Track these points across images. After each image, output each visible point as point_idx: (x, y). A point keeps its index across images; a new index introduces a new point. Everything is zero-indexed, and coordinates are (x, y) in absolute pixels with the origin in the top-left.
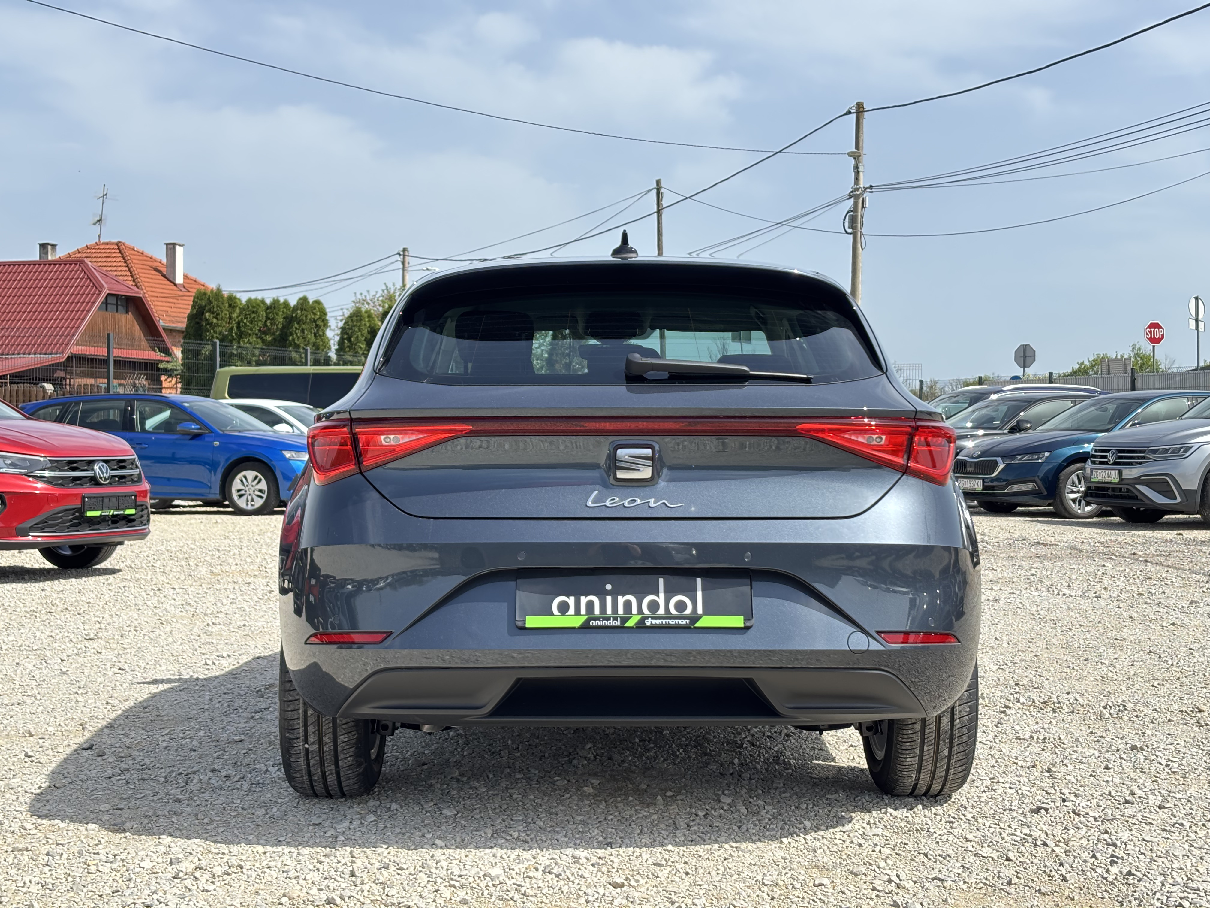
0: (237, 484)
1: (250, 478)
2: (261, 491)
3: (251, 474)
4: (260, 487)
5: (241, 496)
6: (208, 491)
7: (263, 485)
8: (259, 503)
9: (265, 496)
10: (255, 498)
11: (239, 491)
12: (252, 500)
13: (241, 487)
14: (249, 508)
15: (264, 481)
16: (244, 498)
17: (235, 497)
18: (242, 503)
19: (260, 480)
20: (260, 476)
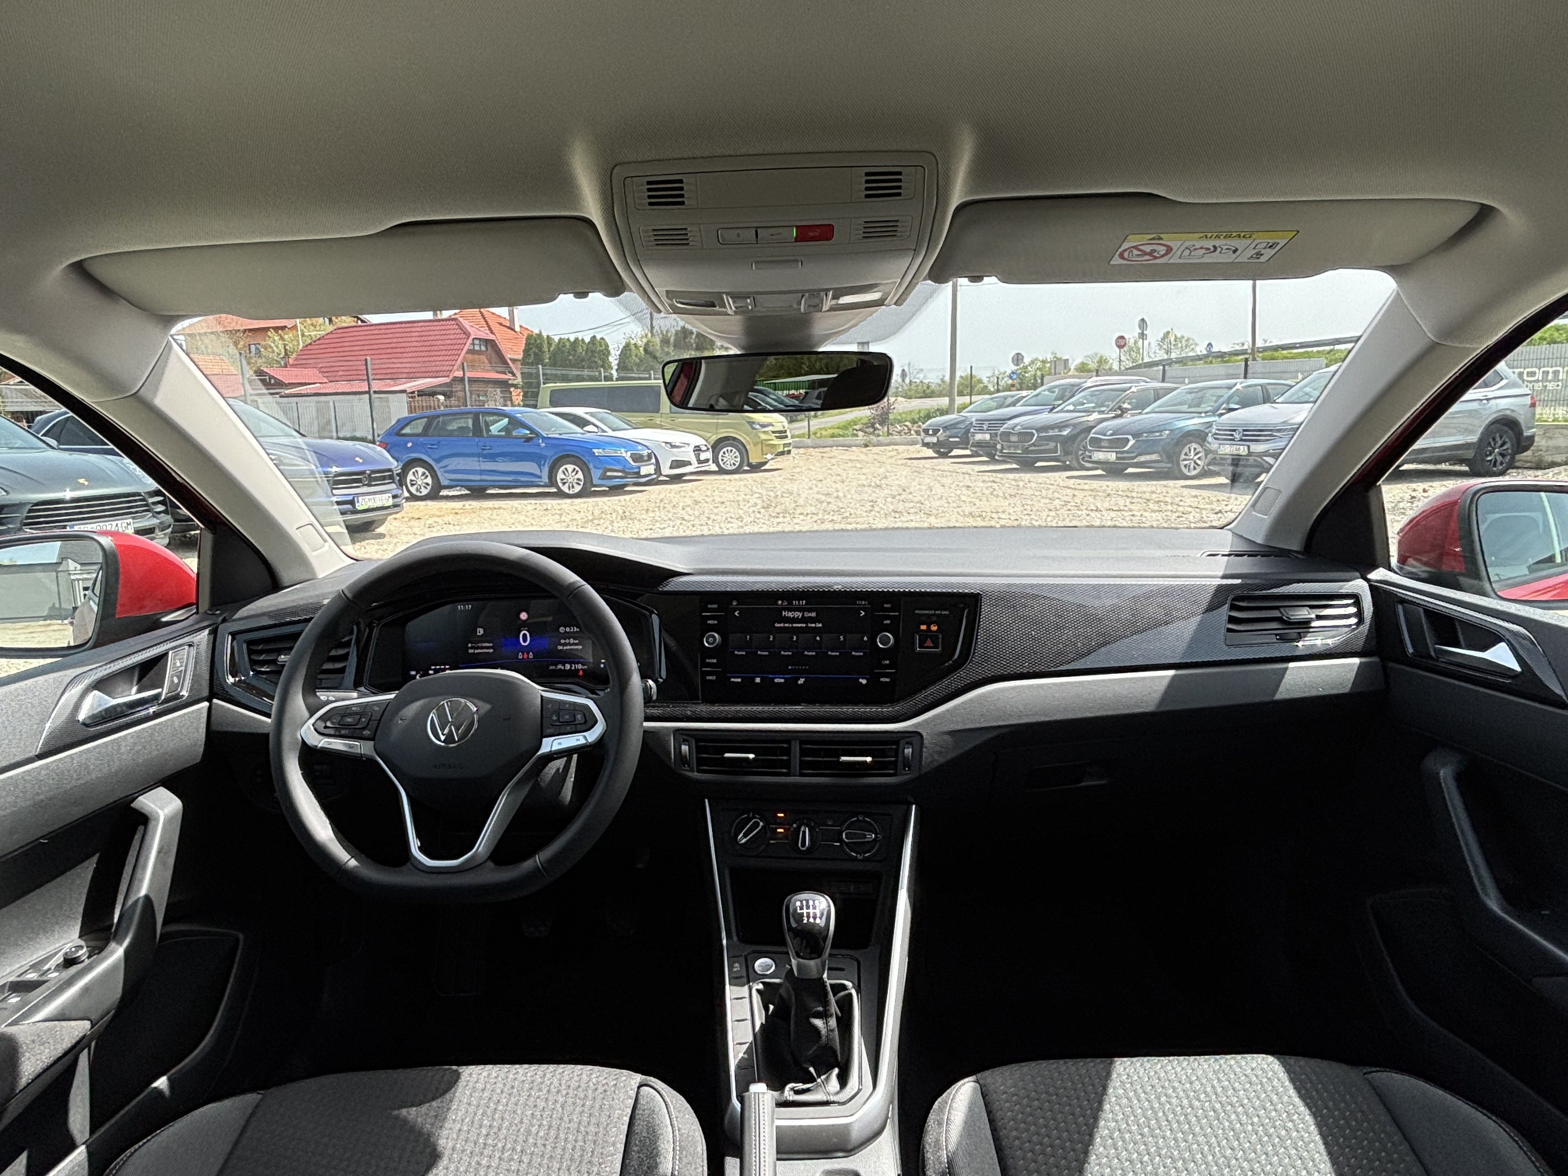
0: (560, 475)
1: (570, 470)
2: (578, 479)
3: (570, 467)
4: (577, 477)
5: (564, 484)
6: (539, 480)
7: (580, 475)
8: (578, 489)
9: (582, 483)
10: (575, 485)
11: (562, 480)
12: (573, 487)
13: (564, 477)
14: (571, 492)
15: (580, 472)
16: (567, 485)
17: (560, 485)
18: (565, 489)
19: (577, 472)
20: (577, 468)
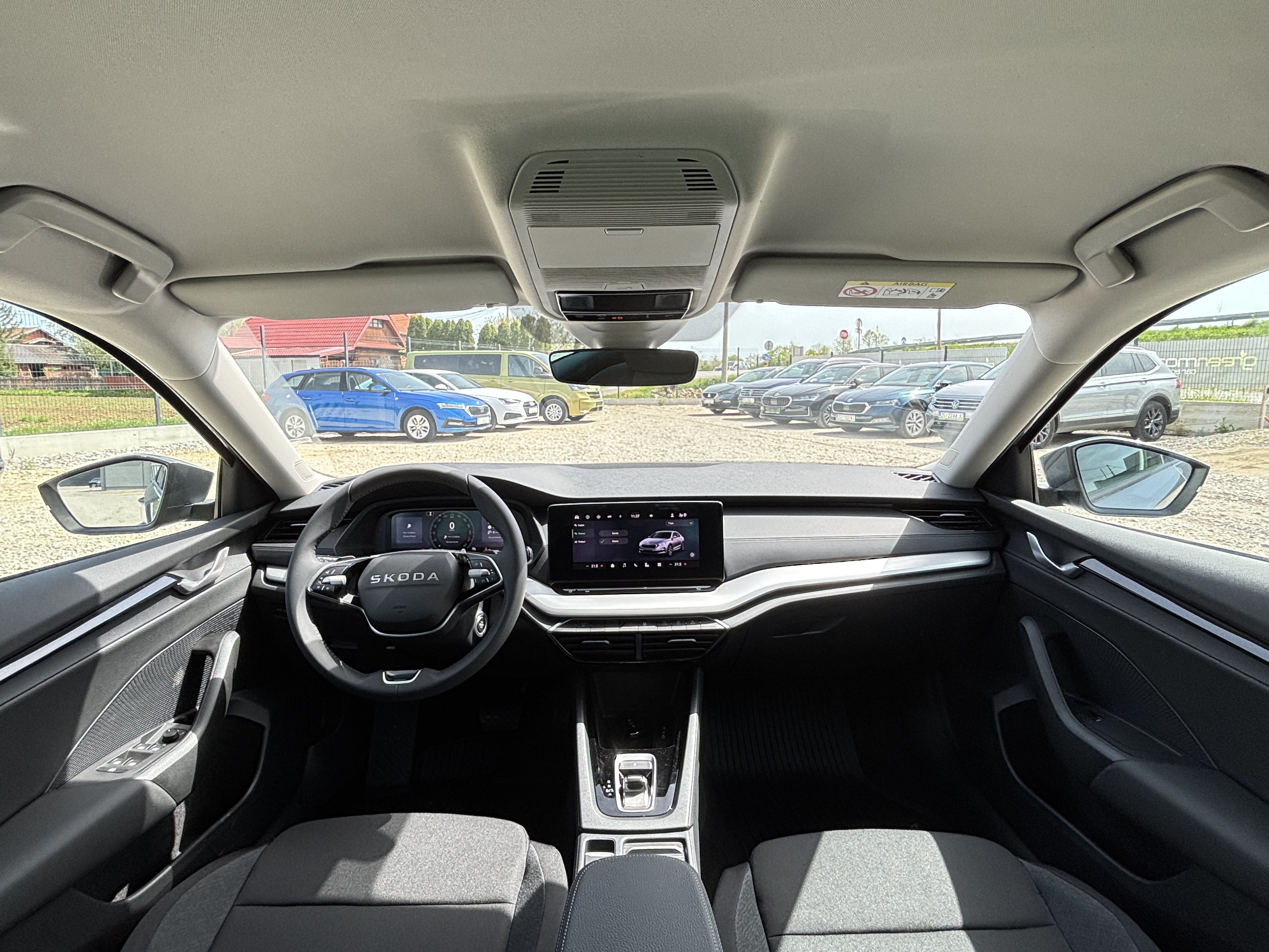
0: (410, 424)
1: (418, 420)
2: (425, 427)
3: (419, 417)
4: (424, 425)
5: (413, 431)
6: (392, 427)
7: (427, 424)
8: (424, 435)
9: (428, 430)
10: (422, 432)
11: (412, 427)
12: (420, 433)
13: (413, 425)
14: (419, 438)
15: (427, 422)
16: (415, 432)
17: (410, 432)
18: (414, 435)
19: (425, 421)
20: (424, 418)
